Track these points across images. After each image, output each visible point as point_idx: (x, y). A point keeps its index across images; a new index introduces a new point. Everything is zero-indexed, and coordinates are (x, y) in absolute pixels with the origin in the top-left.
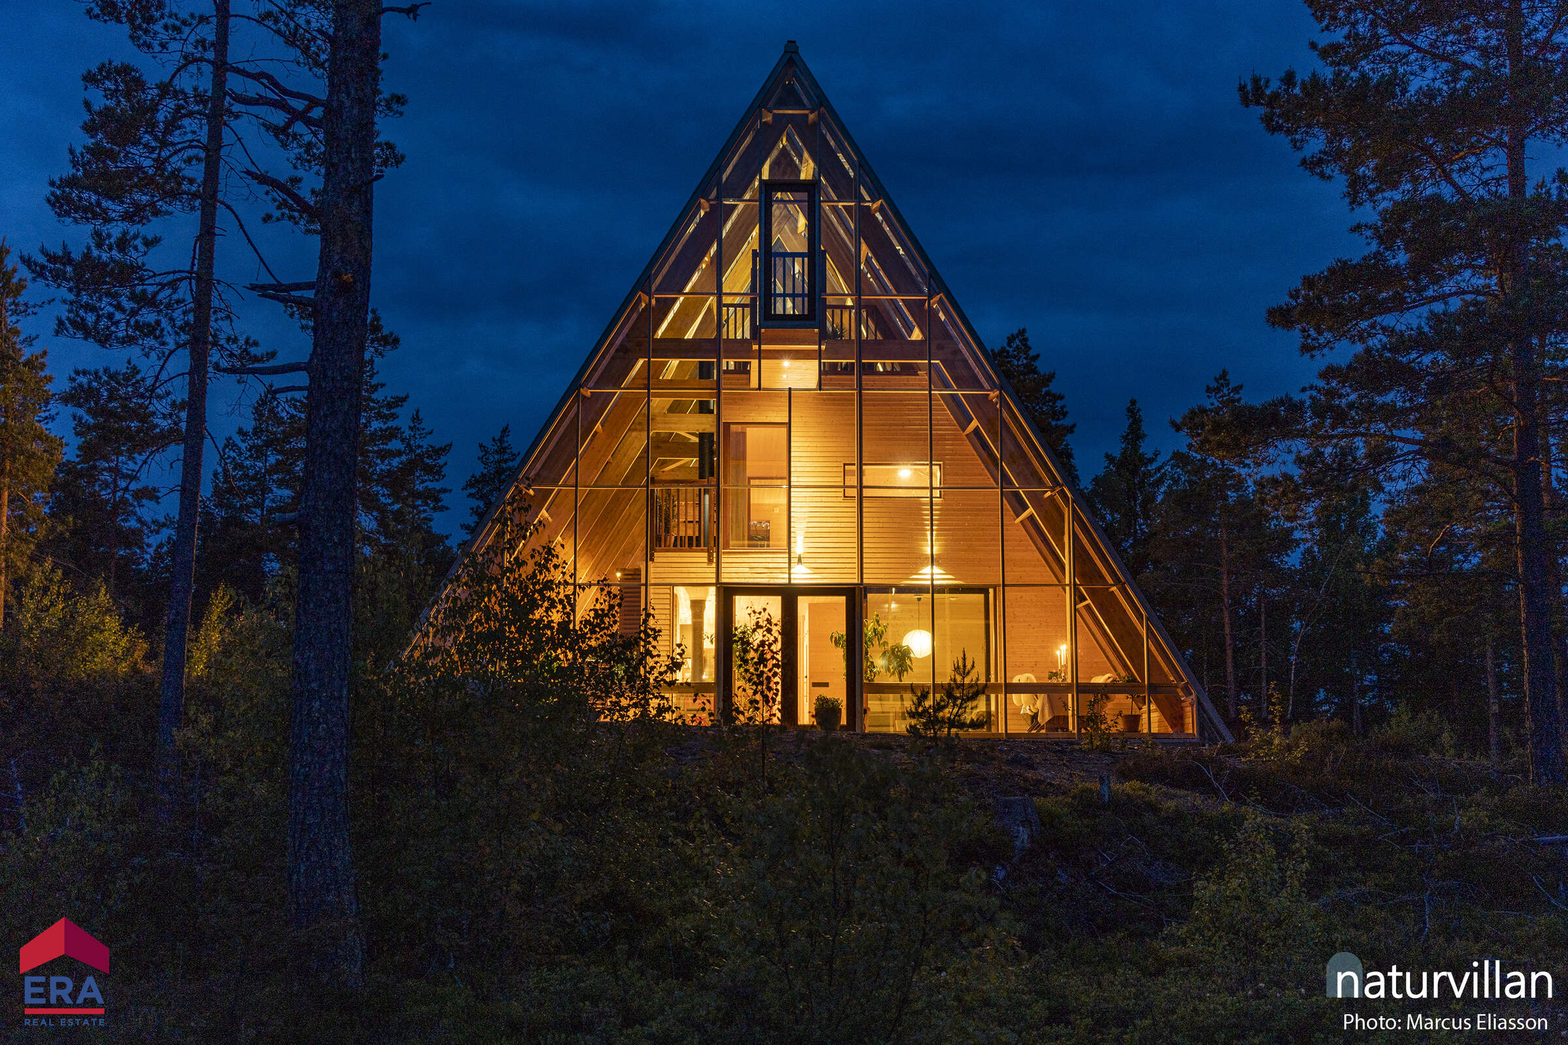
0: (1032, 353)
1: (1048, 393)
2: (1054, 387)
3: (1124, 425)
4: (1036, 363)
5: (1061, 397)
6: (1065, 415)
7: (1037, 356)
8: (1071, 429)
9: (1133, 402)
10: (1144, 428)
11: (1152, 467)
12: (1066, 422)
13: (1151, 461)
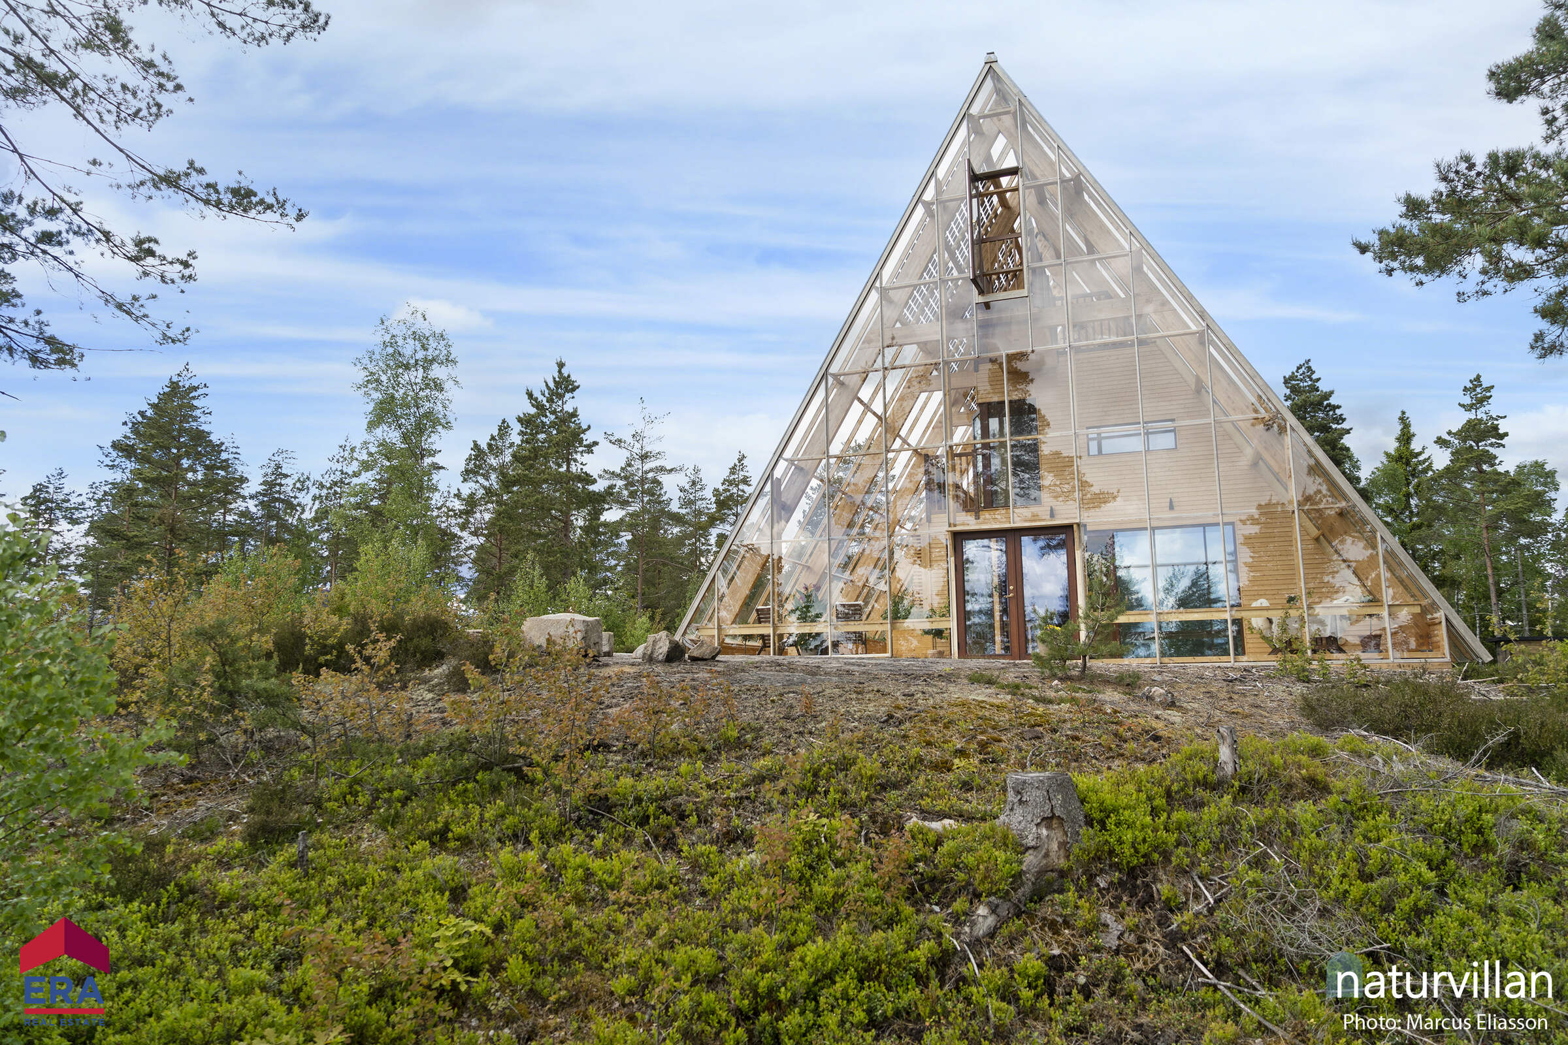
0: (1314, 377)
1: (1329, 405)
2: (1333, 401)
3: (1397, 429)
4: (1317, 384)
5: (1339, 407)
6: (1344, 420)
7: (1318, 380)
8: (1348, 431)
9: (1403, 413)
10: (1413, 430)
11: (1421, 458)
12: (1345, 426)
13: (1420, 454)
